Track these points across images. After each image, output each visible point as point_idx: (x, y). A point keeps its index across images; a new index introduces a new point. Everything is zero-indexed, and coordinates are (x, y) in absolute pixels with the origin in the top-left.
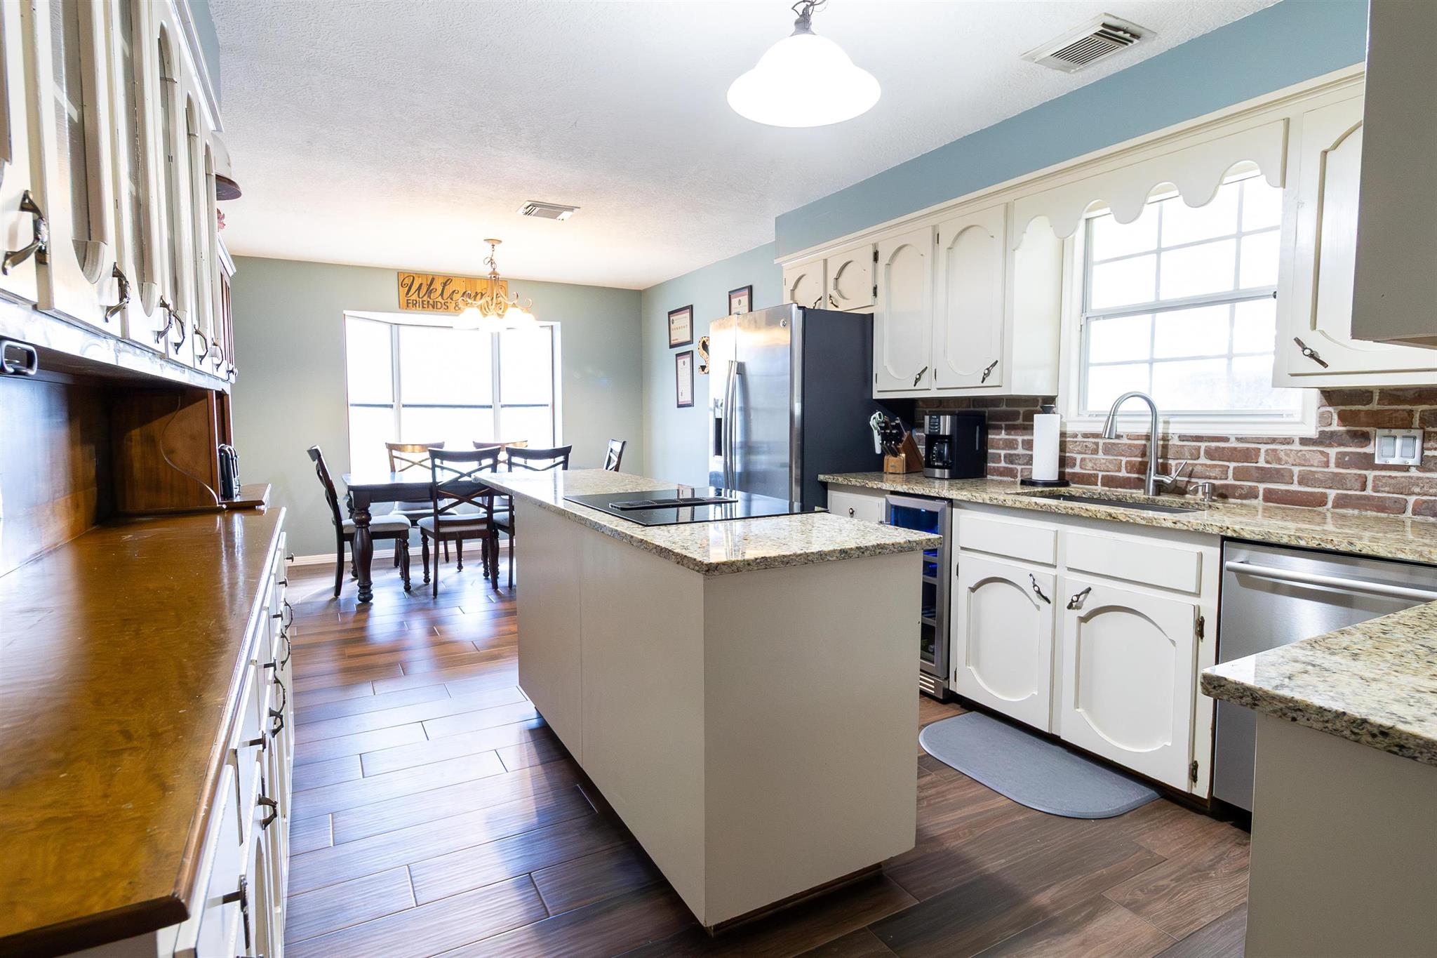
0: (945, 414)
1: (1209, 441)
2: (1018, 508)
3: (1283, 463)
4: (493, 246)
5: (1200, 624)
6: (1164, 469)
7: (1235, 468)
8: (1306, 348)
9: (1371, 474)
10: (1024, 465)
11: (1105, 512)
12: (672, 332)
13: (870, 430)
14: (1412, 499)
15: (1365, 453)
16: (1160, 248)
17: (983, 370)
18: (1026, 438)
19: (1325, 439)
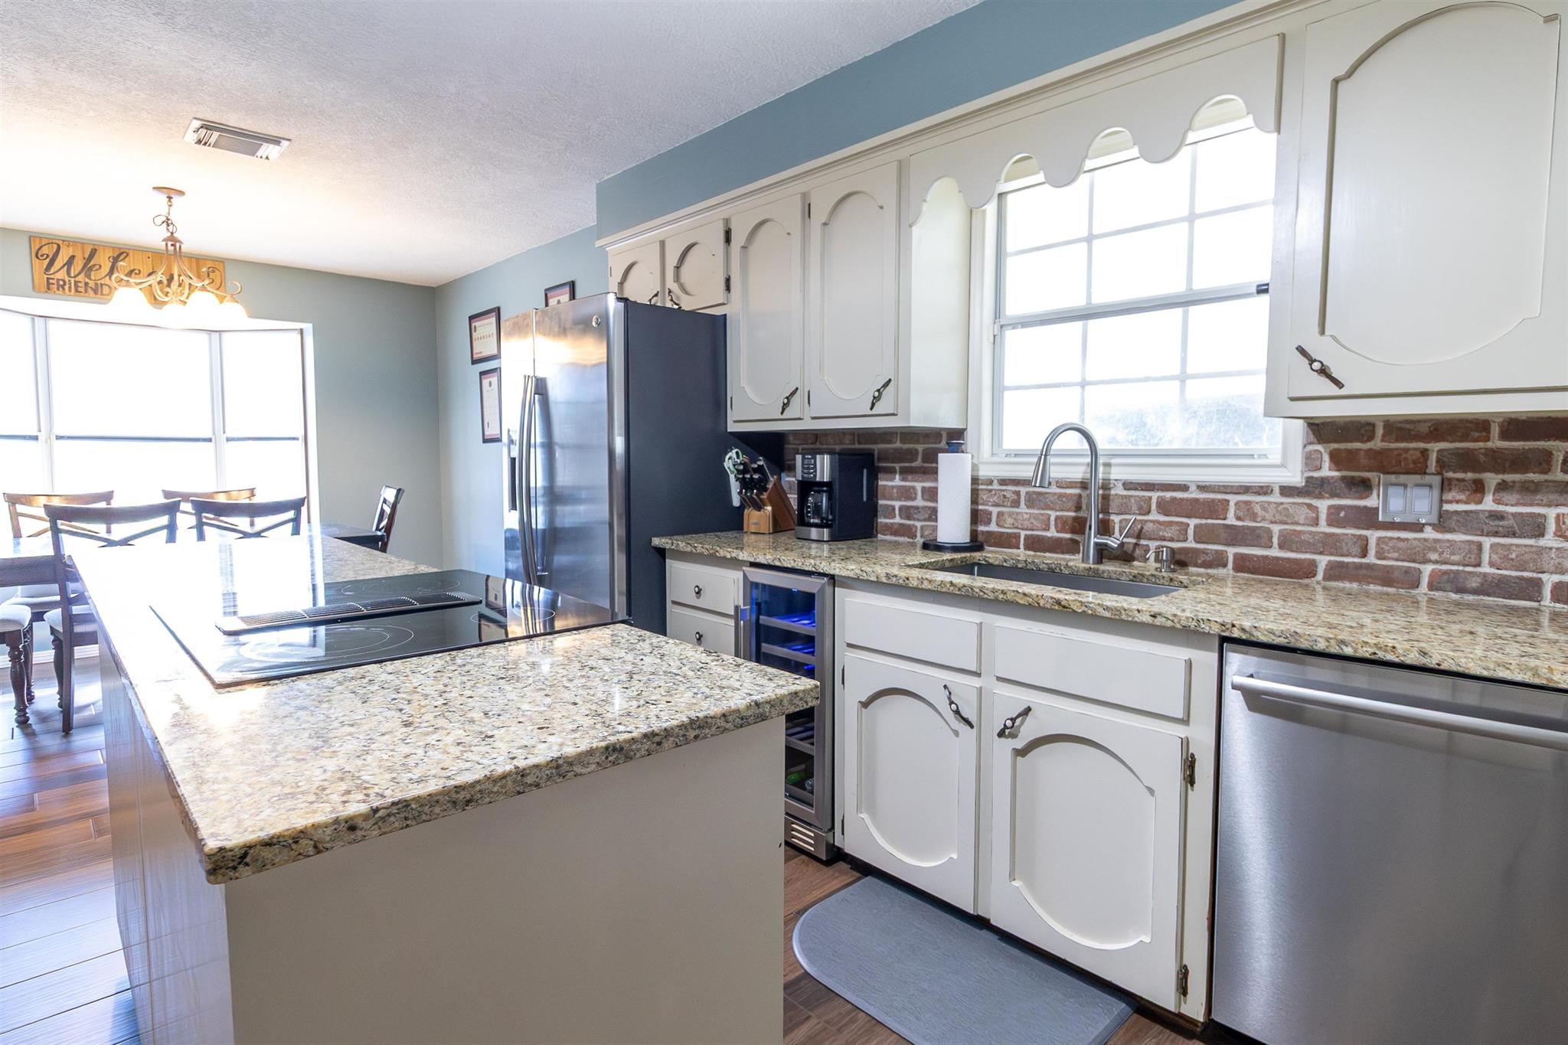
0: (822, 453)
1: (1162, 491)
2: (926, 590)
3: (1259, 520)
4: (170, 198)
5: (1190, 765)
6: (1105, 528)
7: (1196, 527)
8: (1315, 361)
9: (1373, 535)
10: (925, 520)
11: (1052, 598)
12: (474, 343)
13: (724, 474)
14: (1427, 569)
15: (1365, 507)
16: (1092, 234)
17: (872, 392)
18: (928, 484)
19: (1314, 487)
